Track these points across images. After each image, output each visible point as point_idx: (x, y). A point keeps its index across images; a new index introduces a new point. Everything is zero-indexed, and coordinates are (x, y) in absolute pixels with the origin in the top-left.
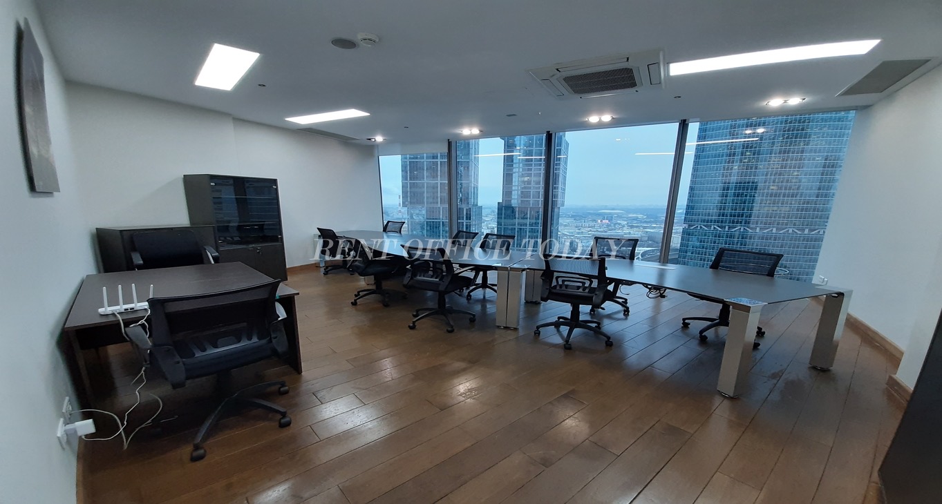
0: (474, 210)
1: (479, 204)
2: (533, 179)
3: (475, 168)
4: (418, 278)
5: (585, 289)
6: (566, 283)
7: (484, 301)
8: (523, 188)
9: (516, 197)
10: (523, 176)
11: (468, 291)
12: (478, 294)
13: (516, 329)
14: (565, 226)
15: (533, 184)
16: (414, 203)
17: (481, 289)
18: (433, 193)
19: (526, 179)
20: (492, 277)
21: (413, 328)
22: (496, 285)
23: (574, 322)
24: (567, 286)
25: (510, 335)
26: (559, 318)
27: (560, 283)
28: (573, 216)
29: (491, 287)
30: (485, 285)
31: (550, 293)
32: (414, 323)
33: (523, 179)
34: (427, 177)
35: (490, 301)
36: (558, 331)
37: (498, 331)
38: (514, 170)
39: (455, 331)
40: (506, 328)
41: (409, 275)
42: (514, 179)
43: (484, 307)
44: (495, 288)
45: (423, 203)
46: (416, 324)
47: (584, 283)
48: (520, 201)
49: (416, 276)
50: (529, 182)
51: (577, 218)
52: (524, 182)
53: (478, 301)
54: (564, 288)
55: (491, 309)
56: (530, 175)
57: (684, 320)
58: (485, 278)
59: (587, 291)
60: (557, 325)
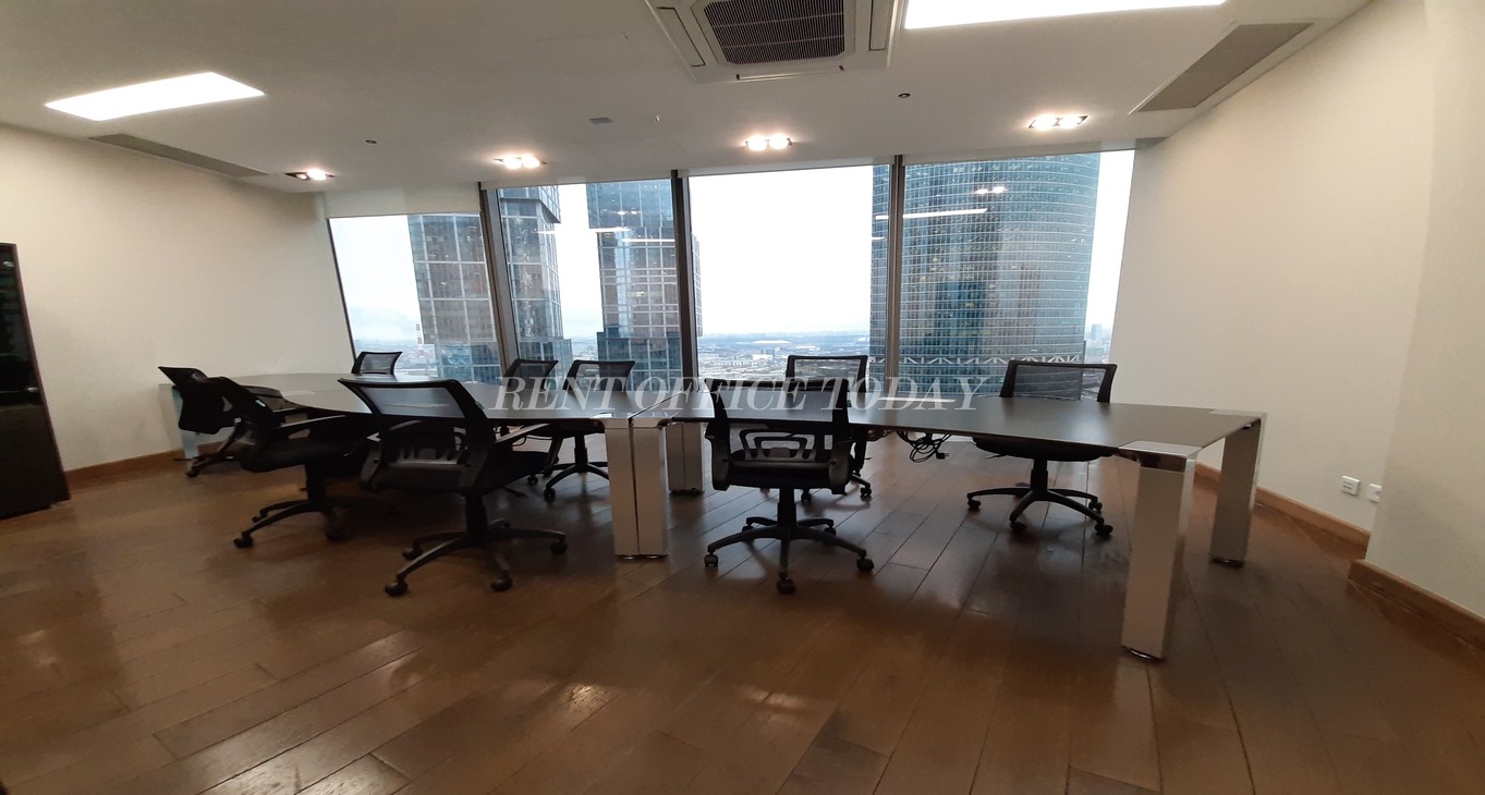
0: (556, 346)
1: (566, 337)
2: (650, 294)
3: (551, 277)
4: (404, 462)
5: (806, 454)
6: (766, 445)
7: (584, 499)
8: (635, 309)
9: (626, 323)
10: (633, 289)
11: (548, 481)
12: (571, 484)
13: (661, 558)
14: (707, 366)
15: (650, 303)
16: (447, 337)
17: (575, 474)
18: (482, 318)
19: (639, 294)
20: (596, 447)
21: (399, 591)
22: (604, 464)
23: (784, 527)
24: (767, 452)
25: (653, 576)
26: (750, 521)
27: (752, 445)
28: (716, 351)
29: (596, 468)
30: (582, 464)
31: (732, 469)
32: (401, 578)
33: (633, 294)
34: (466, 291)
35: (598, 499)
36: (752, 548)
37: (623, 570)
38: (618, 281)
39: (514, 583)
40: (641, 558)
41: (375, 456)
42: (619, 295)
43: (586, 513)
44: (605, 469)
45: (465, 336)
46: (407, 580)
47: (803, 442)
48: (632, 330)
49: (394, 459)
50: (644, 299)
51: (725, 354)
52: (637, 299)
53: (570, 501)
54: (761, 456)
55: (601, 513)
56: (644, 288)
57: (970, 496)
58: (581, 451)
59: (812, 456)
60: (747, 536)
